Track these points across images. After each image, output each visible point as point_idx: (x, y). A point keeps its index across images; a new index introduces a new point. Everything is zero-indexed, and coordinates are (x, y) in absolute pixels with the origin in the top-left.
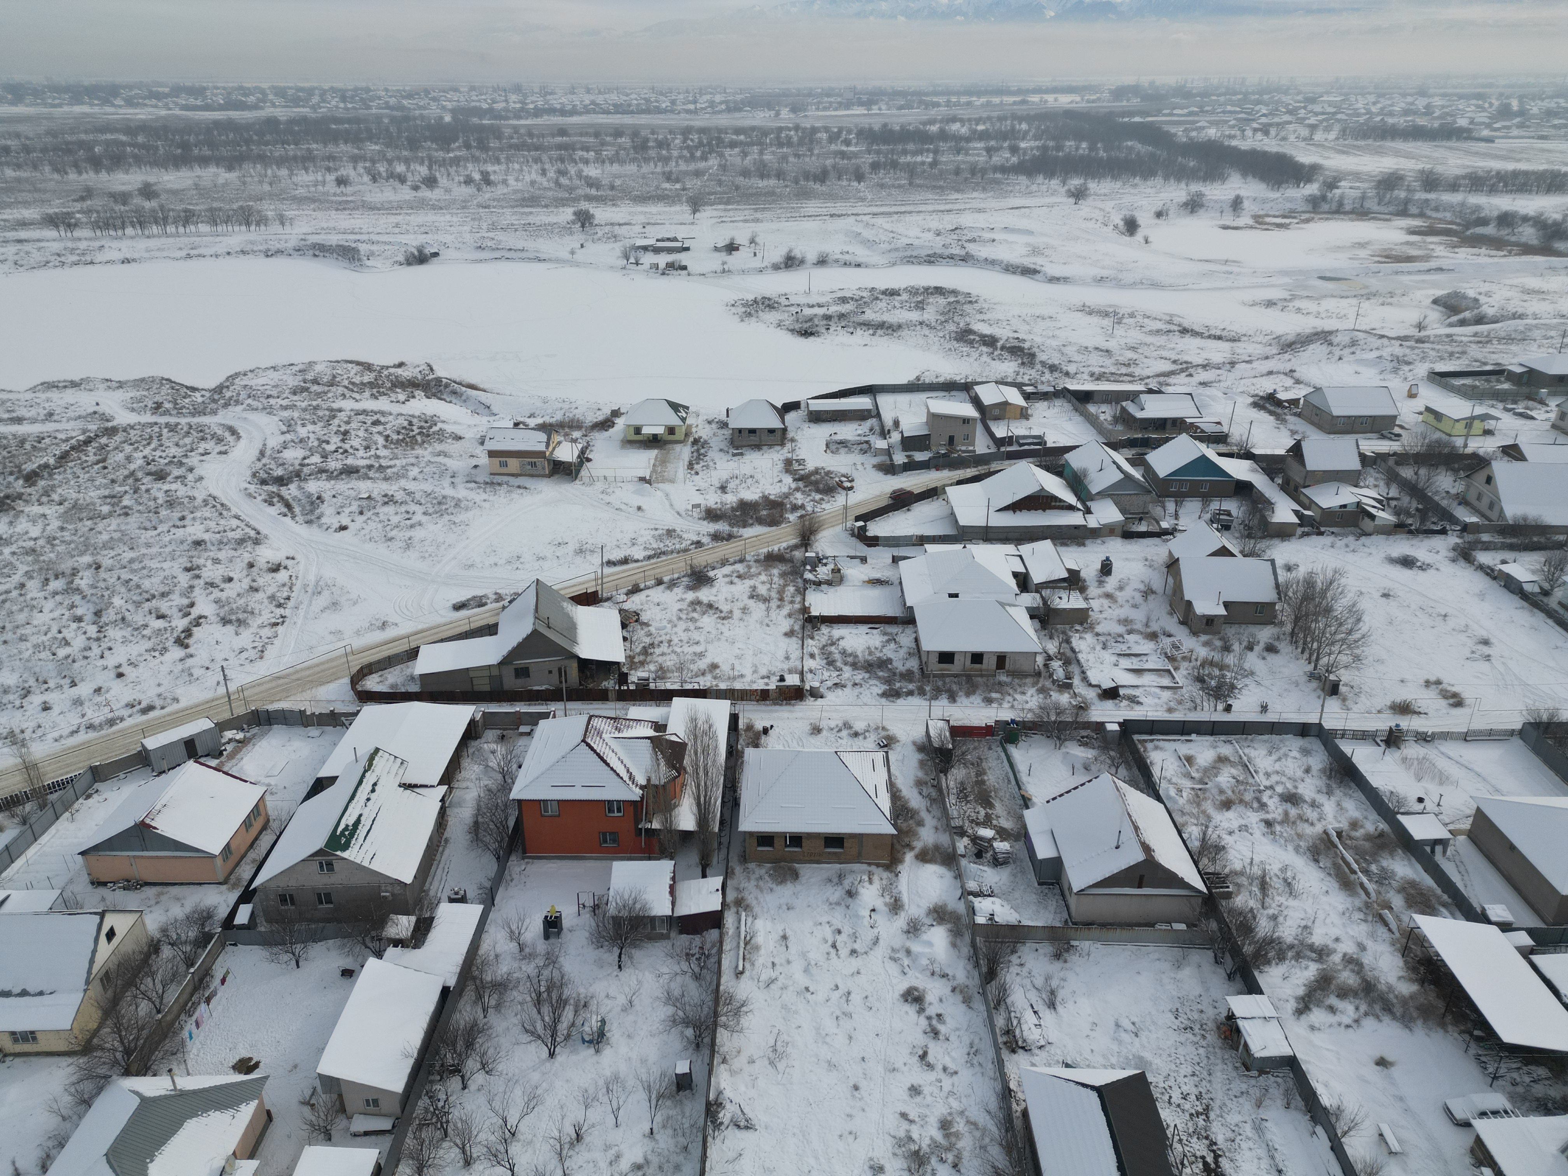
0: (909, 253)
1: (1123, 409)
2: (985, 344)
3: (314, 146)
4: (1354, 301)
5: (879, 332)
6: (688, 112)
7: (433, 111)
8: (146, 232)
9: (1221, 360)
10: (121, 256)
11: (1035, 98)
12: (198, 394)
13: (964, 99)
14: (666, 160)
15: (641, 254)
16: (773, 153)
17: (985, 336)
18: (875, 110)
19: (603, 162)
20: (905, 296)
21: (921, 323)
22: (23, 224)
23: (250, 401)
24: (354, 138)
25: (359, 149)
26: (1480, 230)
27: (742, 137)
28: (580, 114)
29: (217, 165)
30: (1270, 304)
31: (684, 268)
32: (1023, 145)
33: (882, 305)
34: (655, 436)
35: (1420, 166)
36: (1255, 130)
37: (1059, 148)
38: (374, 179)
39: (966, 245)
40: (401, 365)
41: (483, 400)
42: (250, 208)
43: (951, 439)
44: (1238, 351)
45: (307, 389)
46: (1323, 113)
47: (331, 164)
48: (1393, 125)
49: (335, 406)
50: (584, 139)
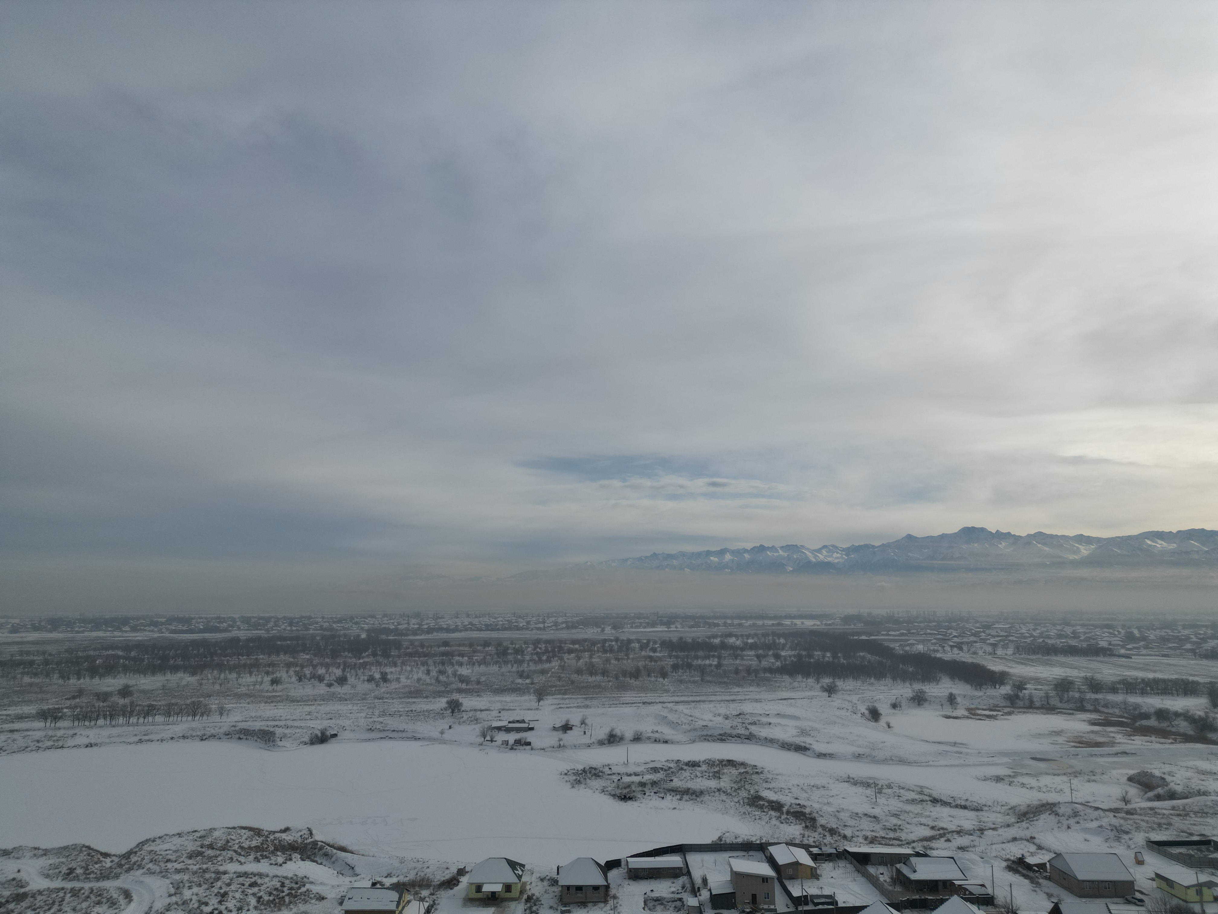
0: (705, 733)
1: (899, 871)
2: (773, 809)
3: (261, 657)
4: (1065, 778)
5: (686, 797)
6: (538, 629)
7: (354, 631)
8: (113, 723)
9: (971, 827)
10: (86, 741)
11: (787, 622)
12: (108, 860)
13: (736, 622)
14: (520, 662)
15: (495, 733)
16: (600, 657)
17: (772, 802)
18: (673, 628)
19: (474, 664)
20: (704, 767)
21: (719, 790)
22: (20, 718)
23: (150, 865)
24: (292, 650)
25: (294, 658)
26: (1145, 722)
27: (577, 646)
28: (461, 631)
29: (184, 672)
30: (999, 779)
31: (529, 744)
32: (783, 653)
33: (686, 774)
34: (493, 893)
35: (1083, 674)
36: (952, 647)
37: (810, 656)
38: (300, 680)
39: (749, 727)
40: (287, 830)
41: (350, 862)
42: (200, 703)
43: (754, 897)
44: (984, 819)
45: (200, 854)
46: (998, 636)
47: (270, 670)
48: (1053, 645)
49: (221, 869)
50: (461, 648)
